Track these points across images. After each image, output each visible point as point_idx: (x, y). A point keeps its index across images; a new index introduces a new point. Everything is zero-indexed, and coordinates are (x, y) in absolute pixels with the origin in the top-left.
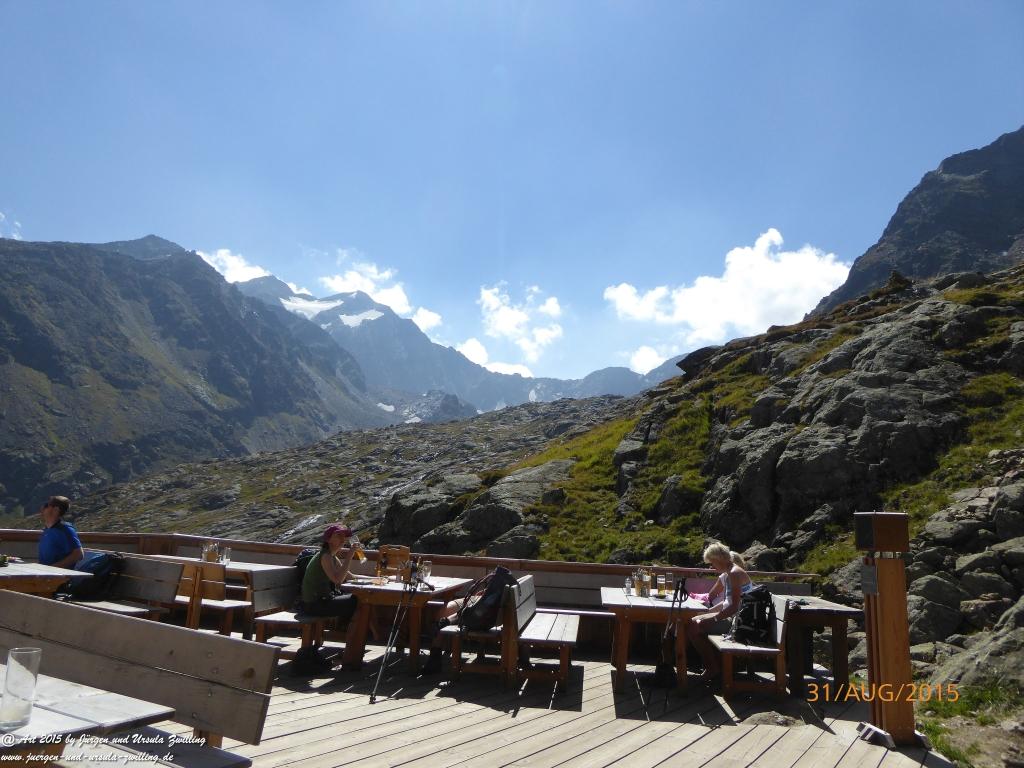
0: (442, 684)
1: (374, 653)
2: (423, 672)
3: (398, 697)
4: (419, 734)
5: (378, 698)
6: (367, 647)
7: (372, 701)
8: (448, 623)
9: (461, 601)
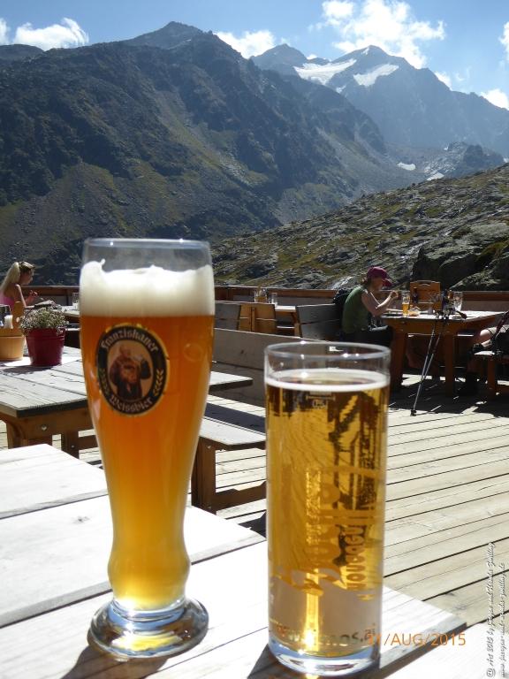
0: (479, 403)
1: (411, 380)
2: (459, 393)
3: (437, 412)
4: (459, 439)
5: (418, 412)
6: (404, 376)
7: (413, 414)
8: (482, 349)
9: (494, 329)
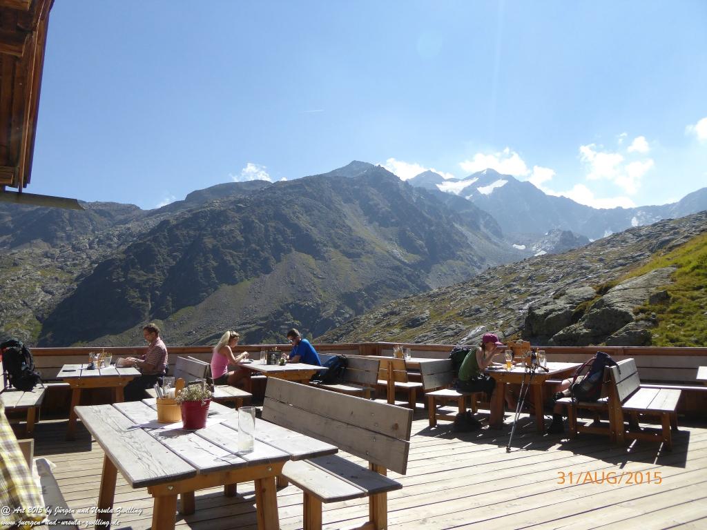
0: (563, 441)
1: (511, 418)
2: (548, 431)
3: (527, 449)
4: (541, 476)
5: (513, 449)
6: (506, 414)
7: (508, 451)
8: (562, 396)
9: (572, 379)
